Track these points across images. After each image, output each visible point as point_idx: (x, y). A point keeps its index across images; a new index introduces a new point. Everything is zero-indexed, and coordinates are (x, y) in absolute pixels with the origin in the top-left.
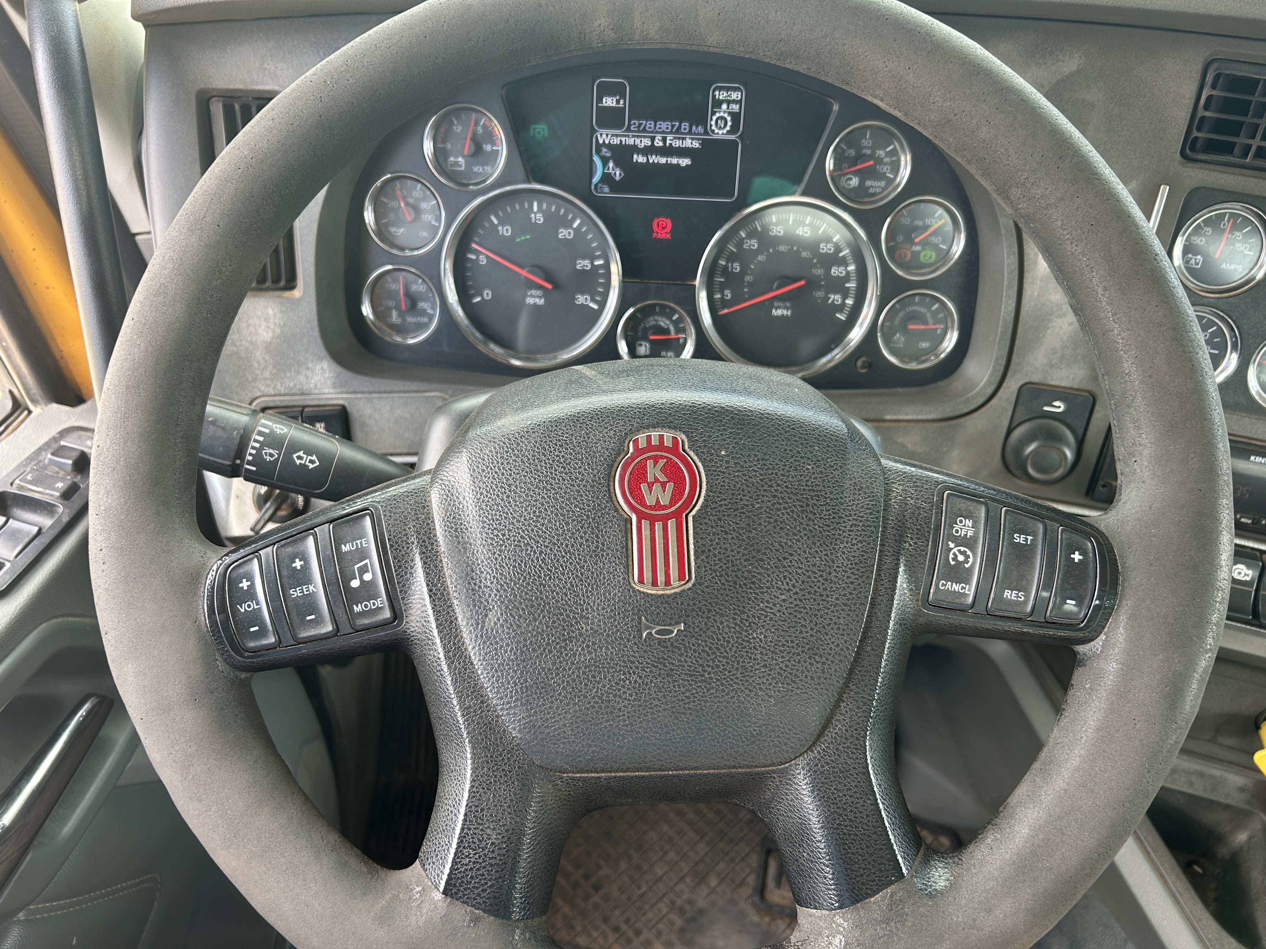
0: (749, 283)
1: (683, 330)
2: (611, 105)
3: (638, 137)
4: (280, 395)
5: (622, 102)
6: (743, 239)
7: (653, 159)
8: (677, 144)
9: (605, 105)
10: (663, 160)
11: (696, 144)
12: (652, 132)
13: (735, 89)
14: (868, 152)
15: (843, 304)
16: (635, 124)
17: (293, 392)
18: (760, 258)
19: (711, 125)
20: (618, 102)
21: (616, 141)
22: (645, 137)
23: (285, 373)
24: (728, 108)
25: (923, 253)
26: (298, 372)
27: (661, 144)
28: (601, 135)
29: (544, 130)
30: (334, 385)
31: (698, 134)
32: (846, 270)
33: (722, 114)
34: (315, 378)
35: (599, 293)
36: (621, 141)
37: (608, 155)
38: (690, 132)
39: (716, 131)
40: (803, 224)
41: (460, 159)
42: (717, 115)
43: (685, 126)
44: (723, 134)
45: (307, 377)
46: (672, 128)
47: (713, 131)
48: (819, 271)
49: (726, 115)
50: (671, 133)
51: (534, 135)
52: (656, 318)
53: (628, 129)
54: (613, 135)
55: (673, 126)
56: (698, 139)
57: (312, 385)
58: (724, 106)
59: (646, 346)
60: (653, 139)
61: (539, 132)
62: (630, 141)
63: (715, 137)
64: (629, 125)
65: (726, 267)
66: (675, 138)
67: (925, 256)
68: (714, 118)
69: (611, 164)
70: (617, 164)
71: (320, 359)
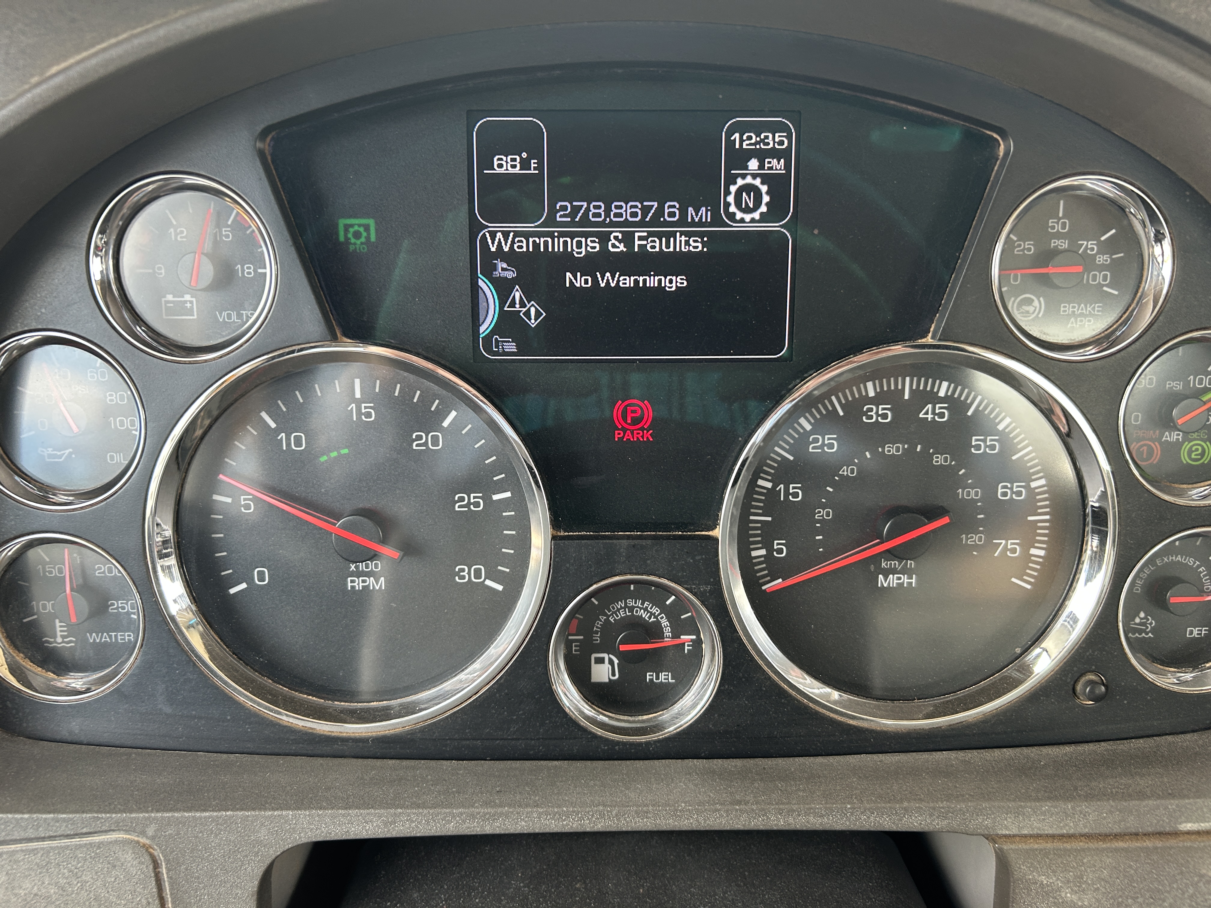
0: (822, 521)
1: (692, 627)
2: (511, 171)
3: (572, 235)
5: (533, 163)
6: (808, 434)
7: (607, 279)
8: (655, 246)
9: (499, 171)
10: (628, 282)
11: (697, 246)
12: (602, 224)
13: (774, 128)
14: (1063, 244)
15: (1027, 557)
16: (564, 208)
18: (845, 471)
19: (727, 205)
20: (525, 164)
21: (523, 246)
22: (586, 235)
24: (761, 167)
25: (1186, 446)
27: (622, 247)
28: (493, 235)
29: (367, 228)
31: (700, 224)
32: (1027, 487)
33: (749, 180)
35: (505, 560)
36: (536, 245)
37: (510, 275)
38: (683, 221)
39: (739, 215)
40: (934, 398)
41: (188, 297)
42: (740, 182)
43: (671, 207)
44: (753, 220)
46: (644, 215)
47: (732, 216)
48: (972, 492)
49: (757, 182)
50: (642, 224)
51: (347, 239)
52: (631, 603)
53: (551, 221)
54: (517, 234)
55: (646, 210)
56: (701, 235)
58: (753, 164)
59: (611, 662)
60: (604, 238)
61: (357, 235)
62: (558, 246)
63: (736, 228)
64: (553, 211)
65: (772, 493)
66: (651, 234)
67: (1190, 452)
68: (733, 189)
69: (517, 294)
70: (529, 295)
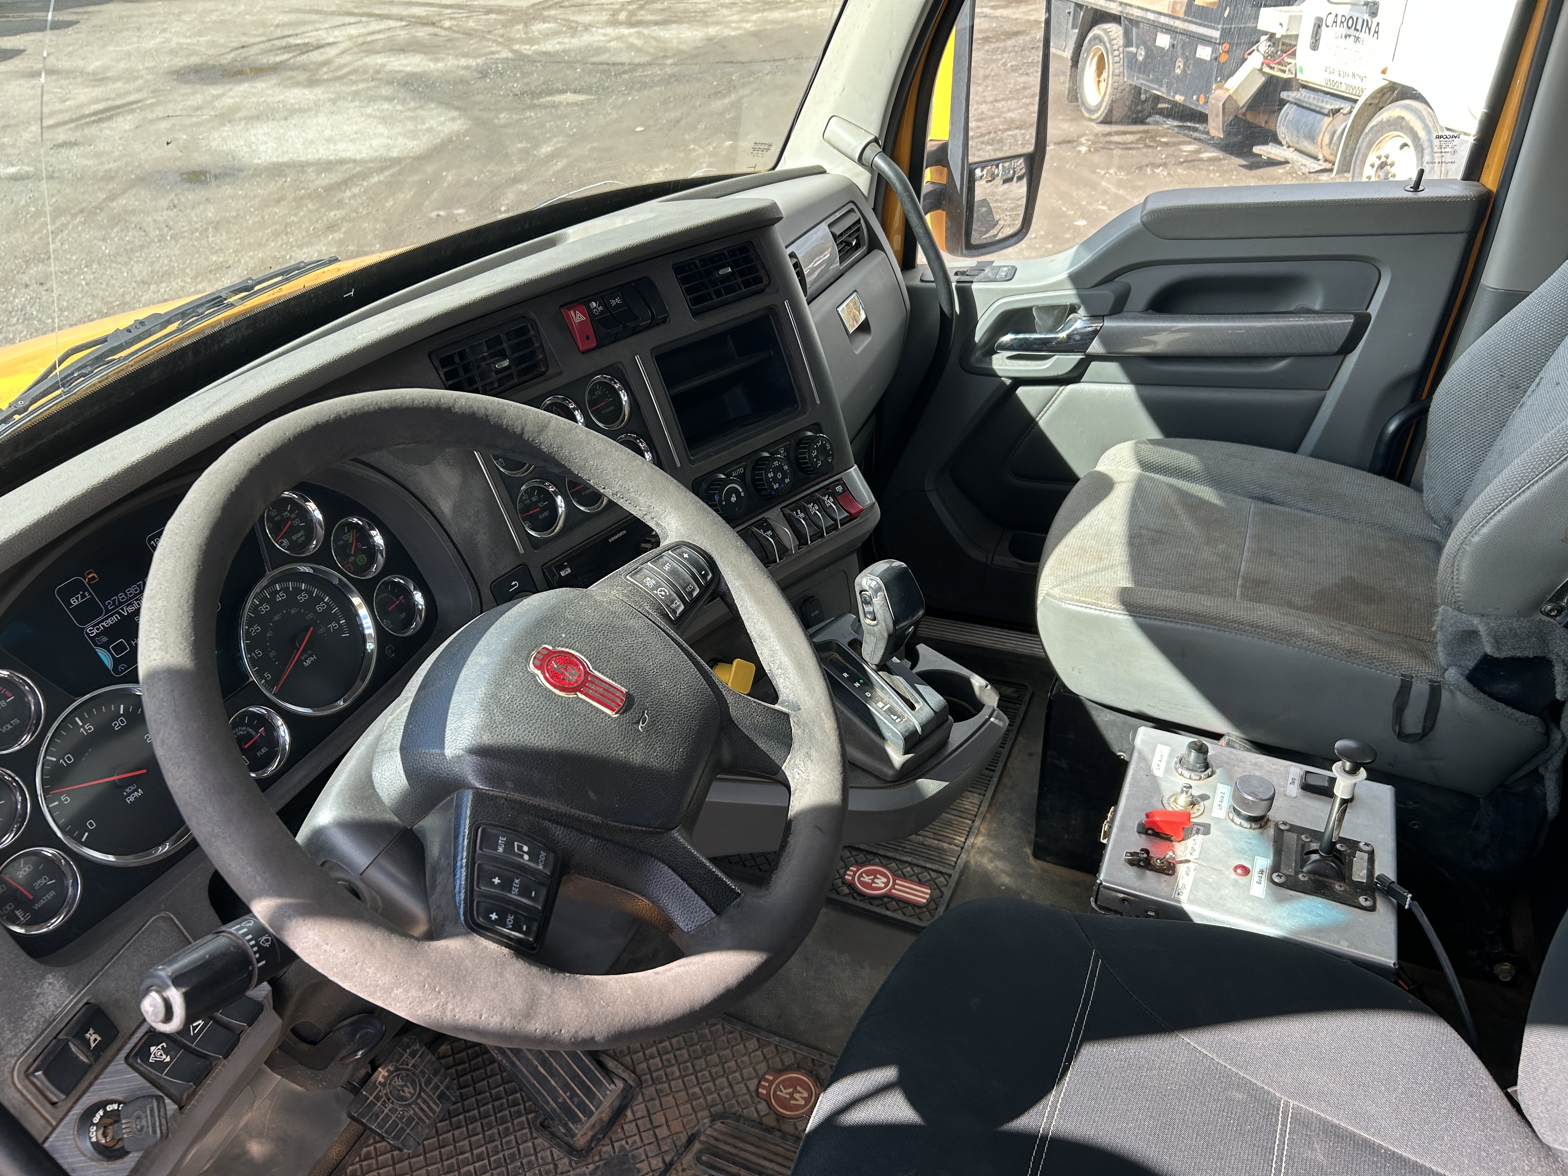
0: (274, 657)
2: (80, 601)
4: (32, 1044)
5: (87, 594)
9: (75, 605)
14: (279, 518)
16: (109, 603)
17: (40, 1031)
18: (268, 635)
20: (83, 596)
23: (22, 1020)
25: (357, 560)
26: (33, 1007)
30: (70, 990)
32: (324, 602)
34: (50, 998)
36: (103, 626)
37: (105, 640)
40: (277, 592)
45: (42, 1004)
48: (311, 615)
53: (108, 611)
54: (98, 623)
57: (52, 1008)
64: (106, 607)
67: (359, 561)
71: (42, 977)
